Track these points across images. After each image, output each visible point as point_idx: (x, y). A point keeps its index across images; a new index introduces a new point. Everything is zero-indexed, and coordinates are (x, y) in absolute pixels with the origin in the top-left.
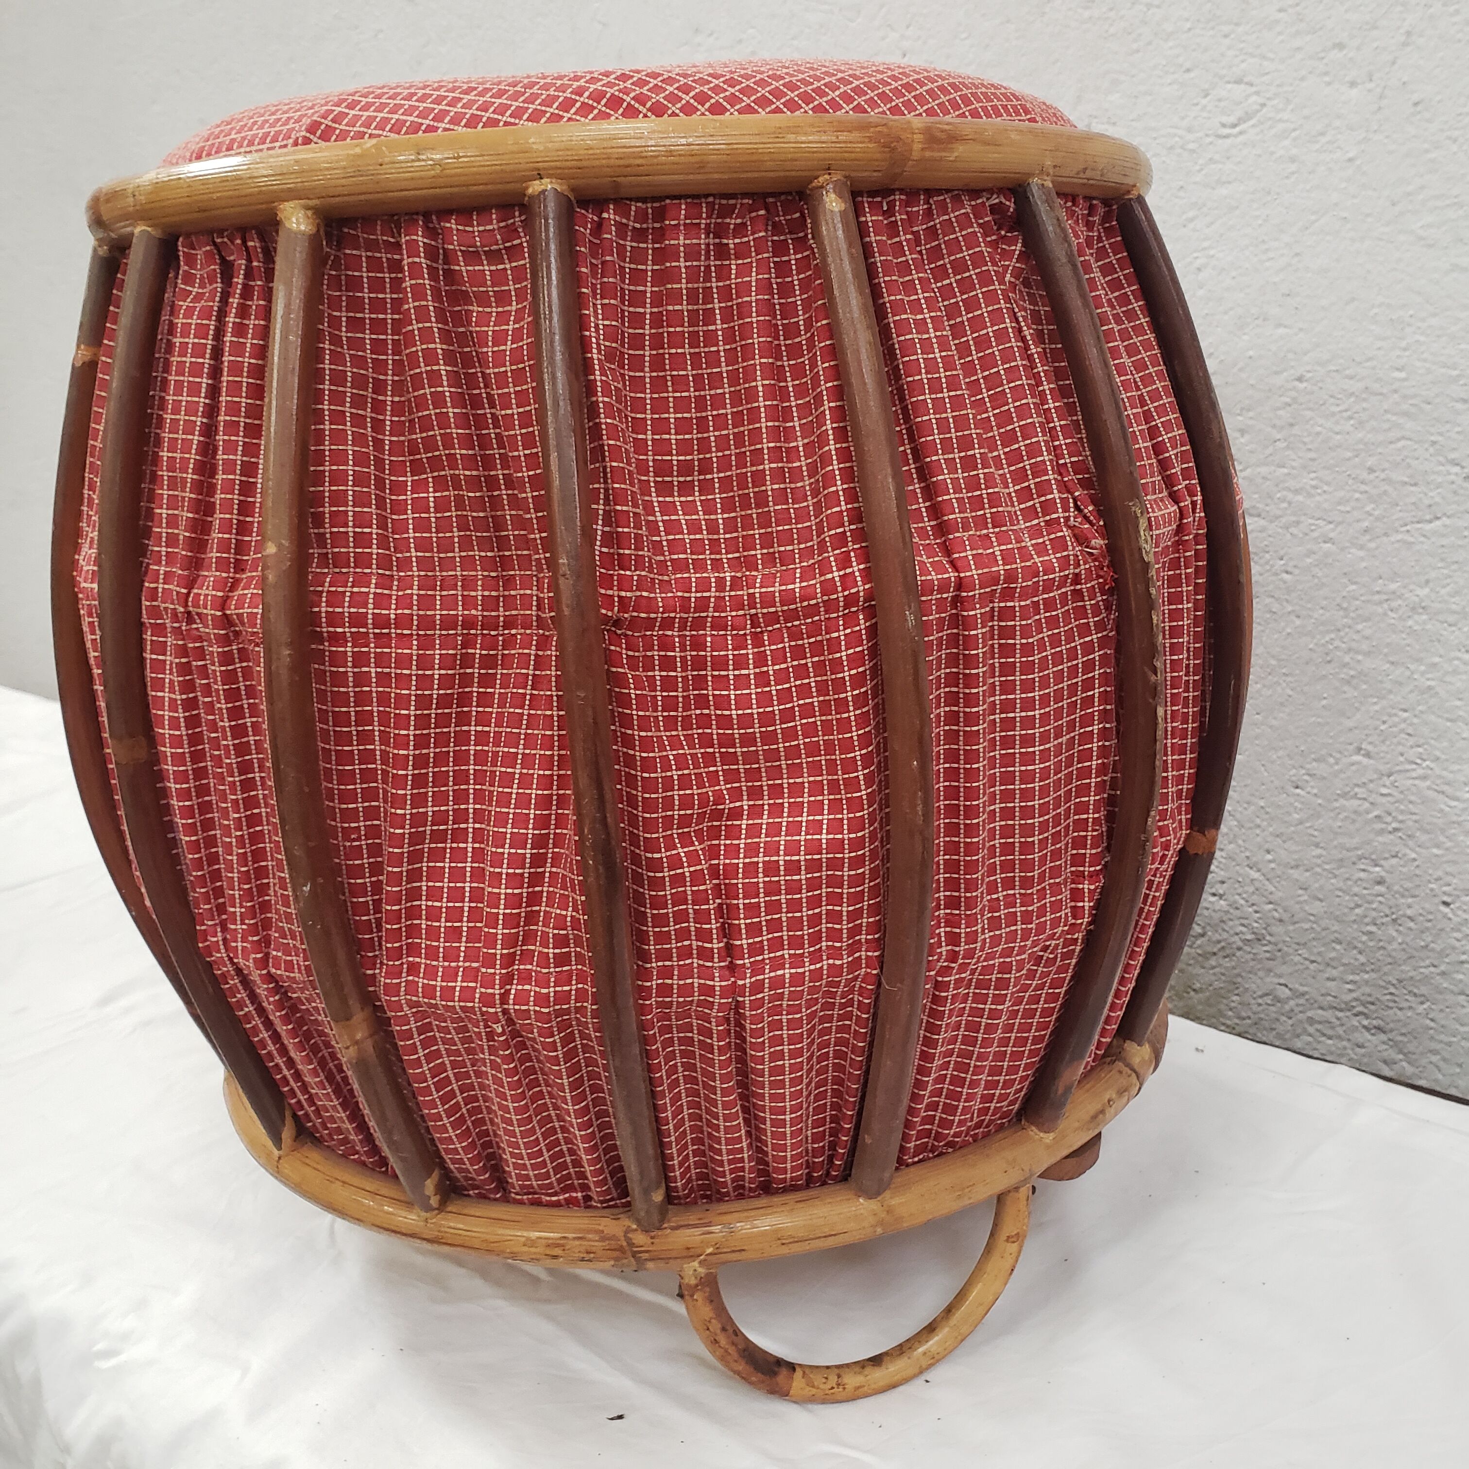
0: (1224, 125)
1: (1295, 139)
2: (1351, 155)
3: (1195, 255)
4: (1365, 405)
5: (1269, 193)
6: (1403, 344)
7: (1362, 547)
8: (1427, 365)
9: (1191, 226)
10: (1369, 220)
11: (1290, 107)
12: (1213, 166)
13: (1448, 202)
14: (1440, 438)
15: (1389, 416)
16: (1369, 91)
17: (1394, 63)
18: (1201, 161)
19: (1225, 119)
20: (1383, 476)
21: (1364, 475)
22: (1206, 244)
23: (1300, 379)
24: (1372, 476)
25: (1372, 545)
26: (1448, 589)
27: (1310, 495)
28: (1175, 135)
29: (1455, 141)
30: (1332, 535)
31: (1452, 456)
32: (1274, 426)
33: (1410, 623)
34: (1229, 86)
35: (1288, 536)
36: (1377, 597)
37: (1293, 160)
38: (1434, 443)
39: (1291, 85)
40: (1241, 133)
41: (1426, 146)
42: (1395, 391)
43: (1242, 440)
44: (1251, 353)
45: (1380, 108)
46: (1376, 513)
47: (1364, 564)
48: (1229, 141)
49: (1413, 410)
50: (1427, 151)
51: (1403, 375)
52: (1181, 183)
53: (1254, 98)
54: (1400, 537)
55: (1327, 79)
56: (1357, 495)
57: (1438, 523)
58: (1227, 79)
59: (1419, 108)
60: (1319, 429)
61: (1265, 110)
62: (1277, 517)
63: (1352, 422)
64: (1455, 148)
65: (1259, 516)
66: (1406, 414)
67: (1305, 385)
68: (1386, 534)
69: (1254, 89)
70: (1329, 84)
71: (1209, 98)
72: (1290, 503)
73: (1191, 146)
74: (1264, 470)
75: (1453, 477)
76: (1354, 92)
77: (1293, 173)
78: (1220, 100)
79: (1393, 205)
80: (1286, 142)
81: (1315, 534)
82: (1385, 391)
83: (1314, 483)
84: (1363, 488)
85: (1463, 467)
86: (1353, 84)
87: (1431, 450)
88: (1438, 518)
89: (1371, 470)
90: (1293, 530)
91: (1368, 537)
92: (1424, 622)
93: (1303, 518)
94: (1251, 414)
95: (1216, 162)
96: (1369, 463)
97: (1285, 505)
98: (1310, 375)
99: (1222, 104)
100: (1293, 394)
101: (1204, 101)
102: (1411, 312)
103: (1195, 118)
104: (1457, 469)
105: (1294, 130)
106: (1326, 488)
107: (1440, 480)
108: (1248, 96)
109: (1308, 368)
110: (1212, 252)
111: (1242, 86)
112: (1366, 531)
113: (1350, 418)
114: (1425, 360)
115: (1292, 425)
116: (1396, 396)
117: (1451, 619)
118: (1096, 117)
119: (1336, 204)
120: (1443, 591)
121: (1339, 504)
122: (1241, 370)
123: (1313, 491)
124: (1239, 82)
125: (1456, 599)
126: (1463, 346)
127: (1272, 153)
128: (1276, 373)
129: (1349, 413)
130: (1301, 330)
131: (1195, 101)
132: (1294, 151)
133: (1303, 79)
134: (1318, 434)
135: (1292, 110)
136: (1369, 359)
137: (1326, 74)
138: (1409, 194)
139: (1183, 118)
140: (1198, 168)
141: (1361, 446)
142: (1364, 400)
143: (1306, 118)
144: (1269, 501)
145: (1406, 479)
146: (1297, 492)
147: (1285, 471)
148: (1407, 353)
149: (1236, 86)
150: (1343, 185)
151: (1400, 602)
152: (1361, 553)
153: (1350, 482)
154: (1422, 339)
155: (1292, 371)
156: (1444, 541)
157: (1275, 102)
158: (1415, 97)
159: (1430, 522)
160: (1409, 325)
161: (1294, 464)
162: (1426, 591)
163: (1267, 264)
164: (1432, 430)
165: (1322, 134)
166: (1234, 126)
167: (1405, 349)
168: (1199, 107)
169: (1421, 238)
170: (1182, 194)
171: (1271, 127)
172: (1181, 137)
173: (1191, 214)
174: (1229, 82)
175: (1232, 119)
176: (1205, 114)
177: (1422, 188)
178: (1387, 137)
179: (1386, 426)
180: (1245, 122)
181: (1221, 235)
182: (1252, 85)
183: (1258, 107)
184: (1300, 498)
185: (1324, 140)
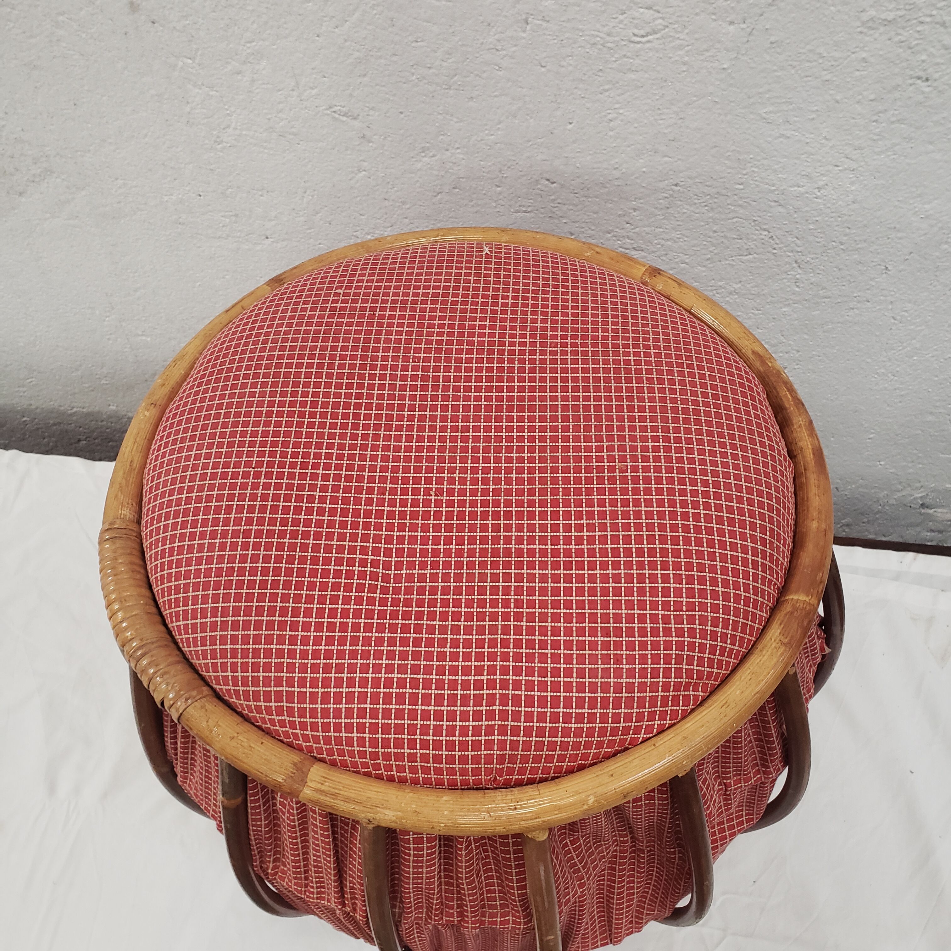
0: (635, 35)
1: (687, 51)
2: (725, 66)
3: (609, 111)
4: (716, 200)
5: (666, 81)
6: (744, 172)
7: (704, 266)
8: (757, 183)
9: (607, 94)
10: (732, 104)
11: (686, 31)
12: (626, 60)
13: (783, 100)
14: (759, 218)
15: (730, 207)
16: (743, 29)
17: (762, 15)
18: (617, 56)
19: (636, 31)
20: (722, 235)
21: (711, 234)
22: (617, 106)
23: (676, 185)
24: (715, 235)
25: (711, 265)
26: (752, 285)
27: (675, 242)
28: (597, 36)
29: (794, 67)
30: (687, 261)
31: (765, 227)
32: (656, 208)
33: (727, 299)
34: (642, 10)
35: (660, 260)
36: (710, 288)
37: (684, 64)
38: (755, 221)
39: (688, 17)
40: (649, 42)
41: (775, 68)
42: (736, 195)
43: (634, 214)
44: (644, 169)
45: (748, 41)
46: (716, 251)
47: (704, 274)
48: (639, 46)
49: (745, 204)
50: (775, 71)
51: (741, 187)
52: (601, 68)
53: (660, 21)
54: (727, 262)
55: (714, 17)
56: (705, 243)
57: (751, 256)
58: (640, 5)
59: (774, 45)
60: (685, 211)
61: (667, 30)
62: (653, 252)
63: (706, 208)
64: (793, 72)
65: (642, 250)
66: (740, 206)
67: (679, 188)
68: (720, 261)
69: (661, 15)
70: (715, 20)
71: (625, 15)
72: (662, 246)
73: (609, 45)
74: (647, 229)
75: (763, 237)
76: (731, 28)
77: (684, 71)
78: (633, 19)
79: (749, 98)
80: (680, 53)
81: (677, 260)
82: (729, 194)
83: (678, 236)
84: (709, 239)
85: (769, 232)
86: (732, 23)
87: (753, 224)
88: (750, 254)
89: (715, 232)
90: (664, 258)
91: (709, 262)
92: (736, 299)
93: (670, 253)
94: (642, 201)
95: (628, 57)
96: (714, 229)
97: (659, 246)
98: (683, 183)
99: (635, 21)
100: (671, 192)
101: (621, 17)
102: (752, 156)
103: (614, 27)
104: (766, 233)
105: (688, 46)
106: (686, 239)
107: (755, 237)
108: (654, 20)
109: (683, 179)
110: (621, 111)
111: (651, 12)
112: (708, 259)
113: (706, 206)
114: (756, 181)
115: (668, 208)
116: (735, 197)
117: (751, 297)
118: (532, 15)
119: (711, 93)
120: (748, 286)
121: (693, 246)
122: (636, 178)
123: (678, 240)
124: (650, 8)
125: (756, 289)
126: (780, 176)
127: (670, 58)
128: (661, 181)
129: (705, 204)
130: (679, 159)
131: (614, 16)
132: (686, 59)
133: (697, 14)
134: (684, 213)
135: (687, 33)
136: (722, 178)
137: (714, 14)
138: (760, 93)
139: (604, 26)
140: (614, 59)
141: (711, 220)
142: (716, 198)
143: (696, 39)
144: (649, 244)
145: (735, 236)
146: (668, 240)
147: (661, 230)
148: (746, 177)
149: (646, 11)
150: (718, 83)
151: (723, 290)
152: (704, 269)
153: (702, 236)
154: (756, 170)
155: (672, 181)
156: (753, 265)
157: (676, 26)
158: (773, 39)
159: (746, 255)
160: (749, 162)
161: (667, 227)
162: (739, 285)
163: (660, 122)
164: (755, 214)
165: (707, 51)
166: (643, 36)
167: (745, 175)
168: (617, 20)
169: (765, 119)
170: (600, 74)
171: (670, 42)
172: (601, 38)
173: (607, 87)
174: (641, 8)
175: (642, 32)
176: (621, 26)
177: (769, 91)
178: (750, 59)
179: (728, 211)
180: (651, 35)
181: (629, 102)
182: (659, 12)
183: (662, 27)
184: (669, 243)
185: (707, 54)
